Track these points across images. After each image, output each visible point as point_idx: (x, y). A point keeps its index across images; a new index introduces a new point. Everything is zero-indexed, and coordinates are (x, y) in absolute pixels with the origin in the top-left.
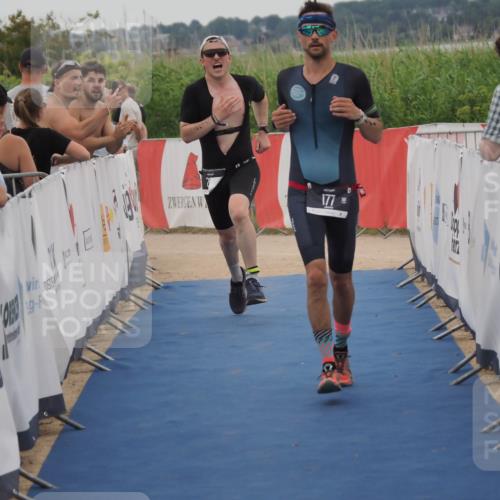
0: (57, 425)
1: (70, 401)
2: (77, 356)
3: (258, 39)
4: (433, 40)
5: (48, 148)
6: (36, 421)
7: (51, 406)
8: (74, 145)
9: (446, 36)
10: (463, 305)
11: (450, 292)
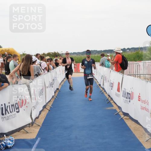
0: (58, 91)
1: (59, 89)
2: (60, 84)
3: (78, 54)
4: (94, 54)
5: (57, 65)
6: (56, 91)
7: (58, 89)
8: (60, 64)
9: (96, 54)
10: (98, 80)
11: (96, 78)
